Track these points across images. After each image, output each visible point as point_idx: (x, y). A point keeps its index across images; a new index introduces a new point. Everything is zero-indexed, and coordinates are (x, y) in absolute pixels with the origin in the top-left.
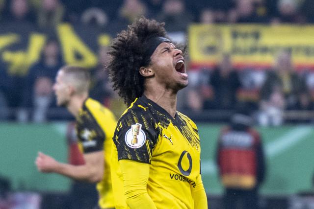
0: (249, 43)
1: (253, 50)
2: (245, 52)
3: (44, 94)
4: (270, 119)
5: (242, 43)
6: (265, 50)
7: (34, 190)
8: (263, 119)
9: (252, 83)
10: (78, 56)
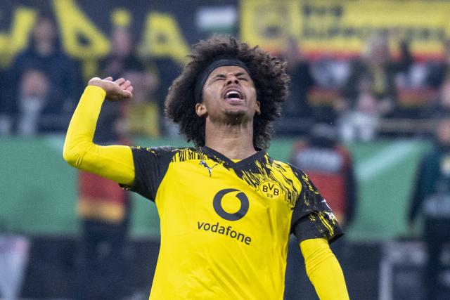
0: (327, 22)
1: (333, 32)
2: (321, 35)
3: (34, 95)
4: (357, 131)
5: (317, 22)
6: (350, 32)
7: (19, 232)
8: (347, 132)
9: (331, 80)
10: (83, 41)
